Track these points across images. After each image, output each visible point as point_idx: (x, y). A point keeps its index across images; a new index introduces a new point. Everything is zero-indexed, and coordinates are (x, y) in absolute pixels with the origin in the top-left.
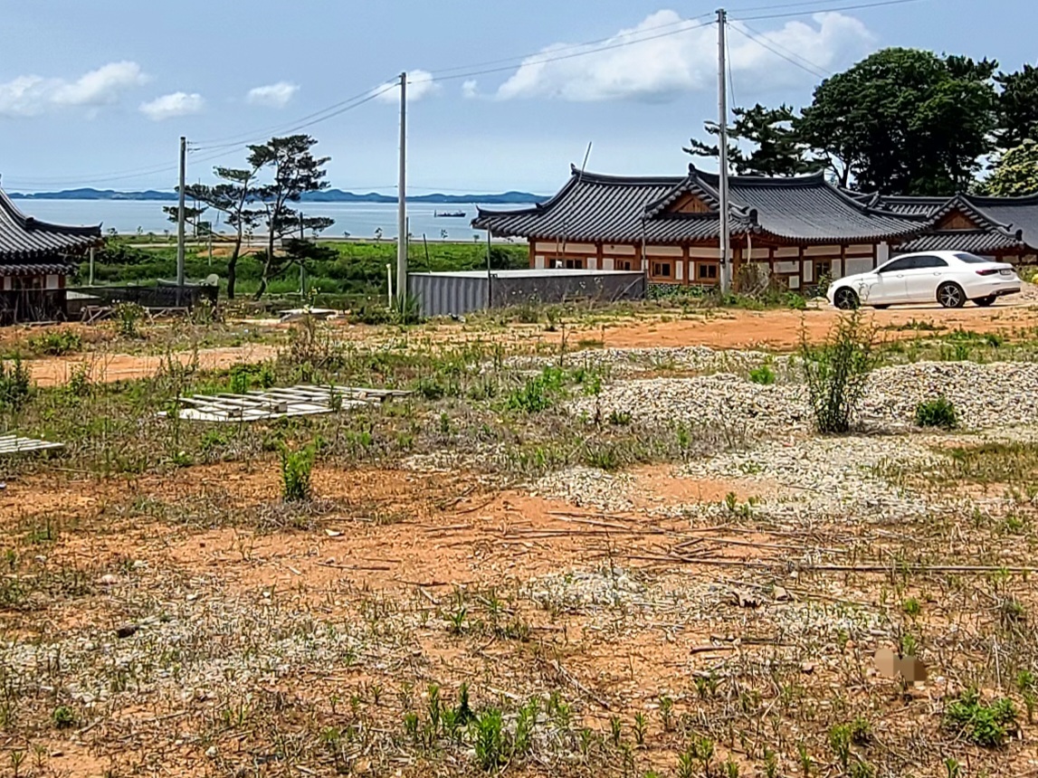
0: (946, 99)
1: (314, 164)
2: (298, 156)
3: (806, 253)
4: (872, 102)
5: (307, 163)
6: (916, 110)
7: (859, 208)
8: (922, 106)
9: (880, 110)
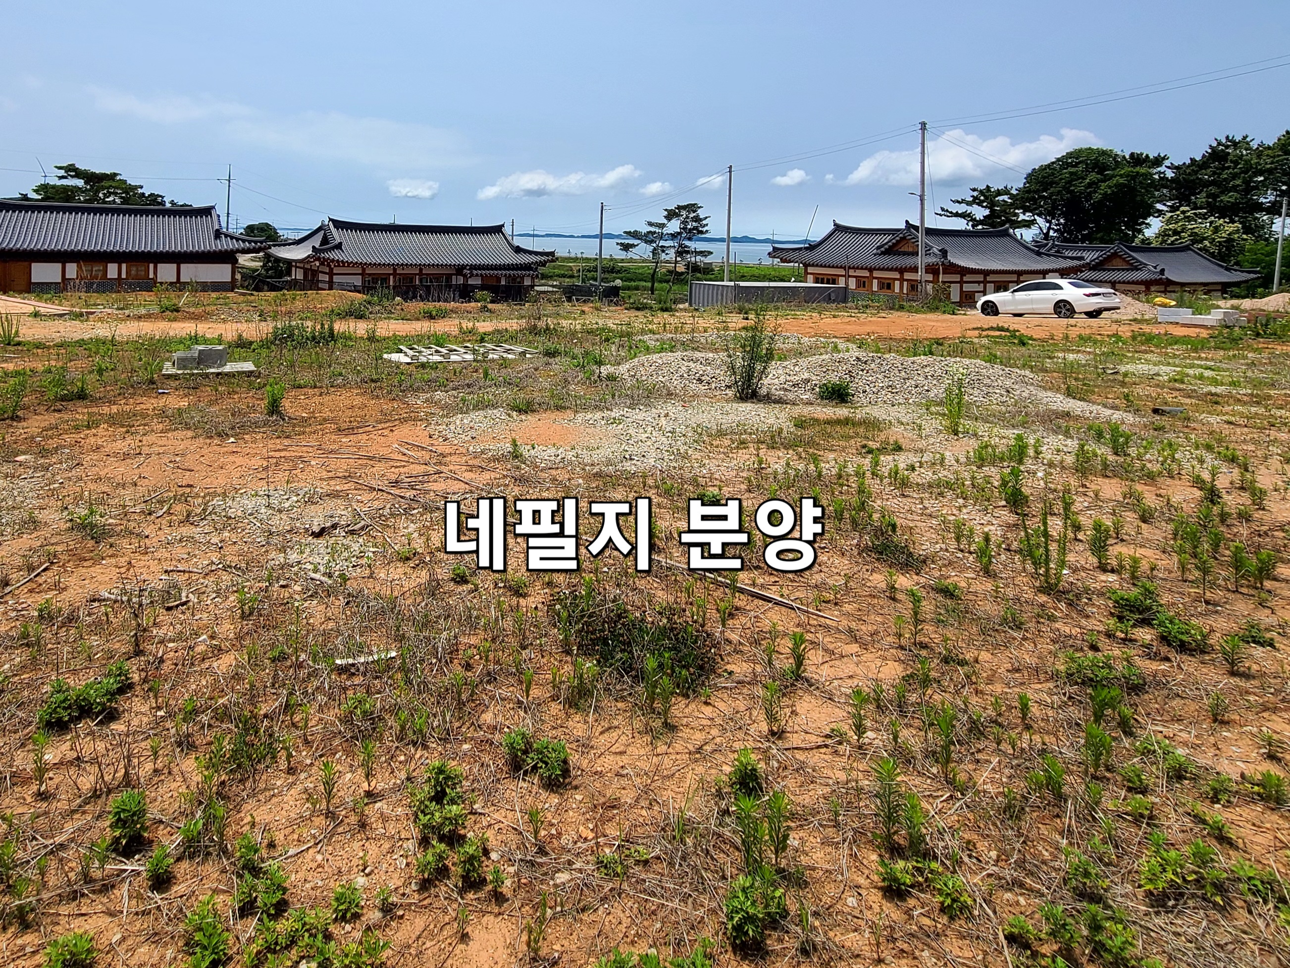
0: (1121, 181)
1: (701, 220)
2: (692, 215)
3: (988, 279)
4: (1066, 183)
5: (697, 219)
6: (1098, 188)
7: (1033, 250)
8: (1103, 185)
9: (1072, 188)
